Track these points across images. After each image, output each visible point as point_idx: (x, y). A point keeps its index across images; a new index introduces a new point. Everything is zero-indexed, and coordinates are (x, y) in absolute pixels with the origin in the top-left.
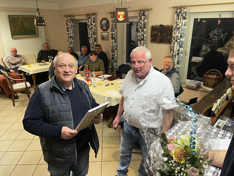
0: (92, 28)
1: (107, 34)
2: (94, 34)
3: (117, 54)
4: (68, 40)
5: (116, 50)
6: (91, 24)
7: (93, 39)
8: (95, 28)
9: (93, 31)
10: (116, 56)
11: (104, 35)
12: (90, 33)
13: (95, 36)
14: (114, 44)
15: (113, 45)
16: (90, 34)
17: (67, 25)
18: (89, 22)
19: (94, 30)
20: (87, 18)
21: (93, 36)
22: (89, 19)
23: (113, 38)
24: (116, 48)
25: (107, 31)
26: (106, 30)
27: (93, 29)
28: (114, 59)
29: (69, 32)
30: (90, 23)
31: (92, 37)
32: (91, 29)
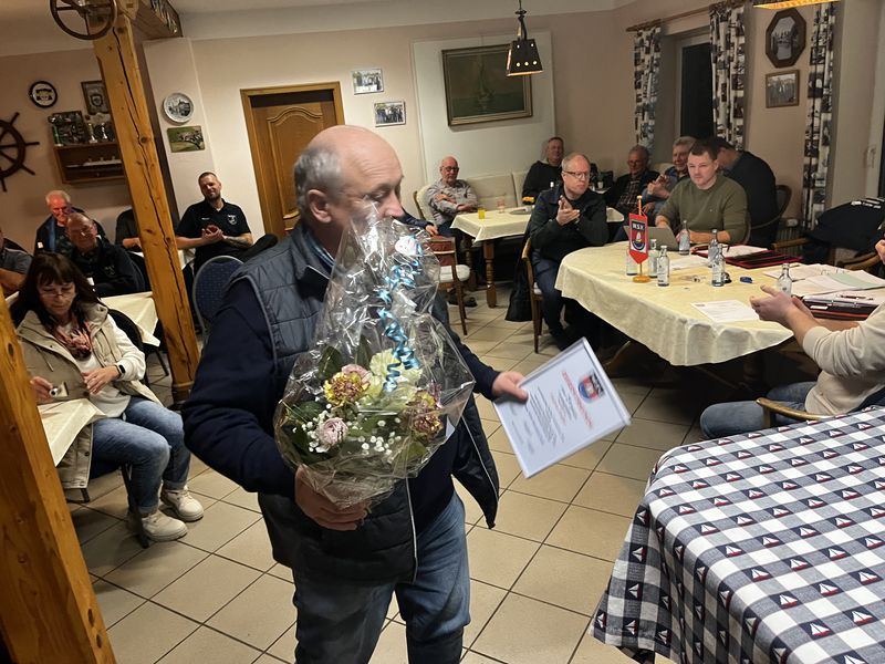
0: (730, 60)
1: (793, 76)
2: (735, 87)
3: (830, 163)
4: (636, 122)
5: (826, 143)
6: (729, 45)
7: (729, 107)
8: (742, 58)
9: (733, 72)
10: (822, 170)
11: (779, 83)
12: (721, 81)
13: (741, 94)
14: (816, 121)
15: (812, 125)
16: (720, 86)
17: (636, 65)
18: (718, 38)
19: (736, 68)
20: (715, 20)
21: (733, 93)
22: (722, 25)
23: (814, 93)
24: (825, 137)
25: (793, 64)
26: (791, 61)
27: (733, 64)
28: (814, 187)
29: (640, 91)
30: (722, 43)
31: (724, 99)
32: (724, 66)
